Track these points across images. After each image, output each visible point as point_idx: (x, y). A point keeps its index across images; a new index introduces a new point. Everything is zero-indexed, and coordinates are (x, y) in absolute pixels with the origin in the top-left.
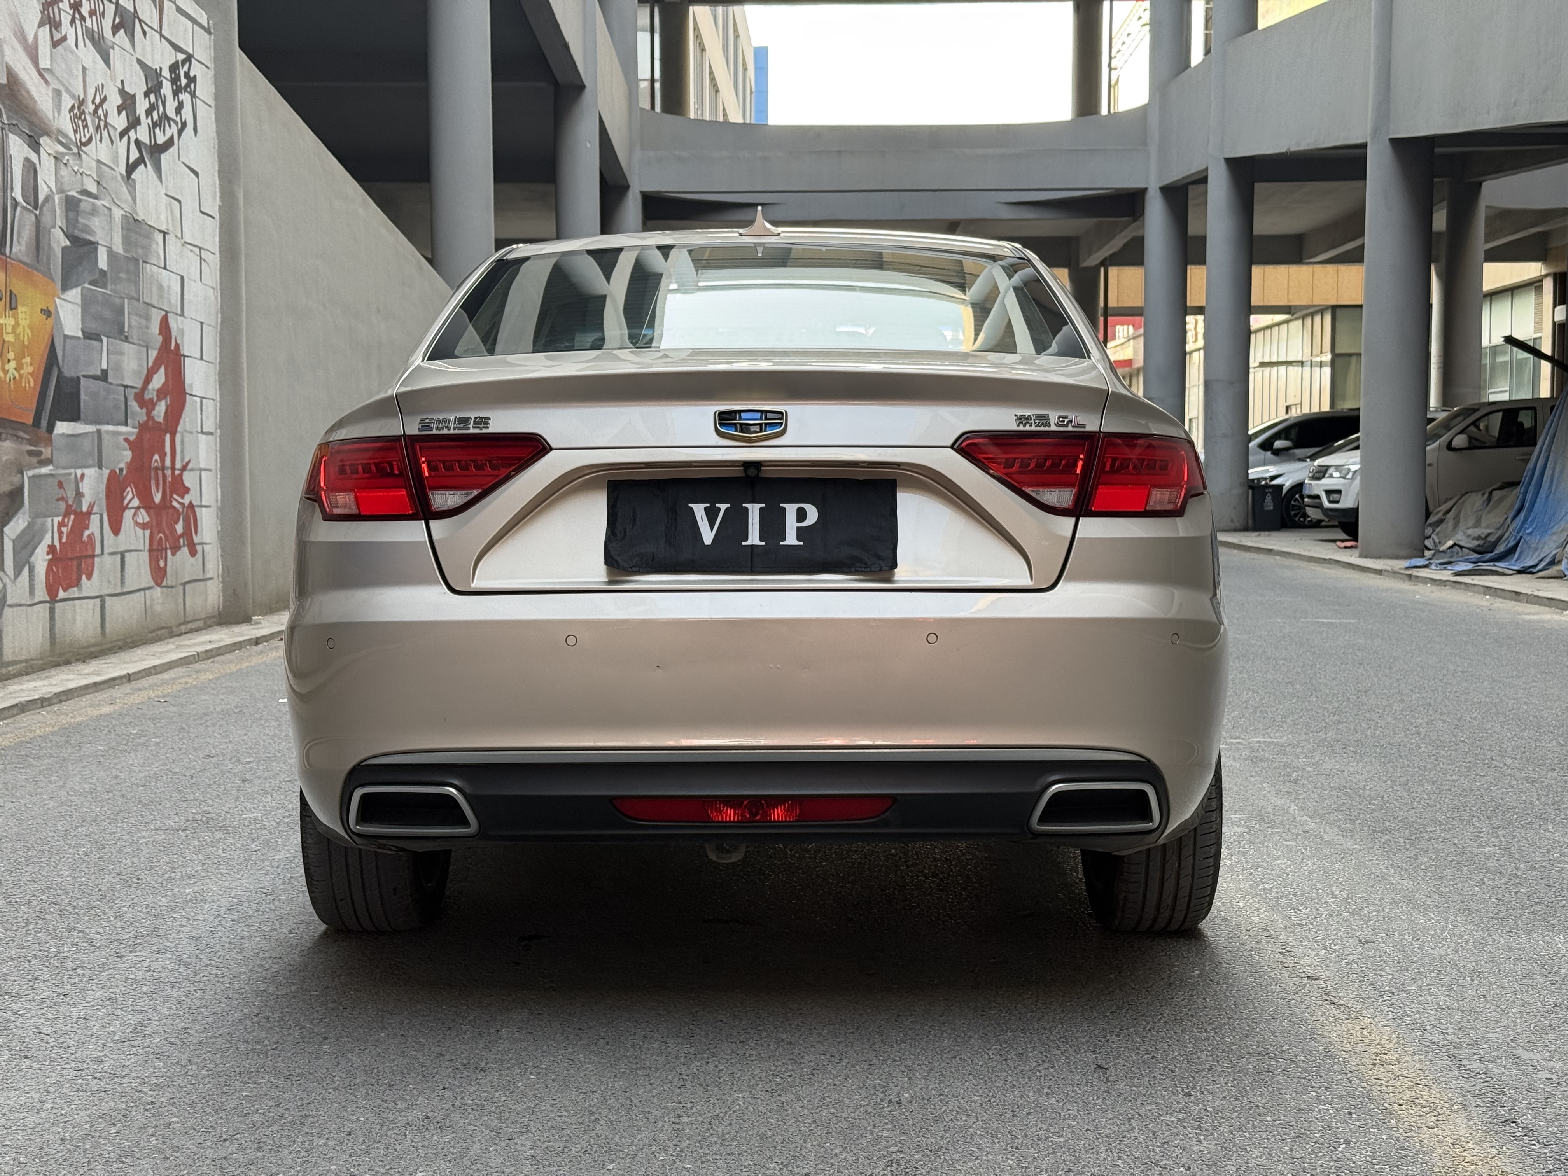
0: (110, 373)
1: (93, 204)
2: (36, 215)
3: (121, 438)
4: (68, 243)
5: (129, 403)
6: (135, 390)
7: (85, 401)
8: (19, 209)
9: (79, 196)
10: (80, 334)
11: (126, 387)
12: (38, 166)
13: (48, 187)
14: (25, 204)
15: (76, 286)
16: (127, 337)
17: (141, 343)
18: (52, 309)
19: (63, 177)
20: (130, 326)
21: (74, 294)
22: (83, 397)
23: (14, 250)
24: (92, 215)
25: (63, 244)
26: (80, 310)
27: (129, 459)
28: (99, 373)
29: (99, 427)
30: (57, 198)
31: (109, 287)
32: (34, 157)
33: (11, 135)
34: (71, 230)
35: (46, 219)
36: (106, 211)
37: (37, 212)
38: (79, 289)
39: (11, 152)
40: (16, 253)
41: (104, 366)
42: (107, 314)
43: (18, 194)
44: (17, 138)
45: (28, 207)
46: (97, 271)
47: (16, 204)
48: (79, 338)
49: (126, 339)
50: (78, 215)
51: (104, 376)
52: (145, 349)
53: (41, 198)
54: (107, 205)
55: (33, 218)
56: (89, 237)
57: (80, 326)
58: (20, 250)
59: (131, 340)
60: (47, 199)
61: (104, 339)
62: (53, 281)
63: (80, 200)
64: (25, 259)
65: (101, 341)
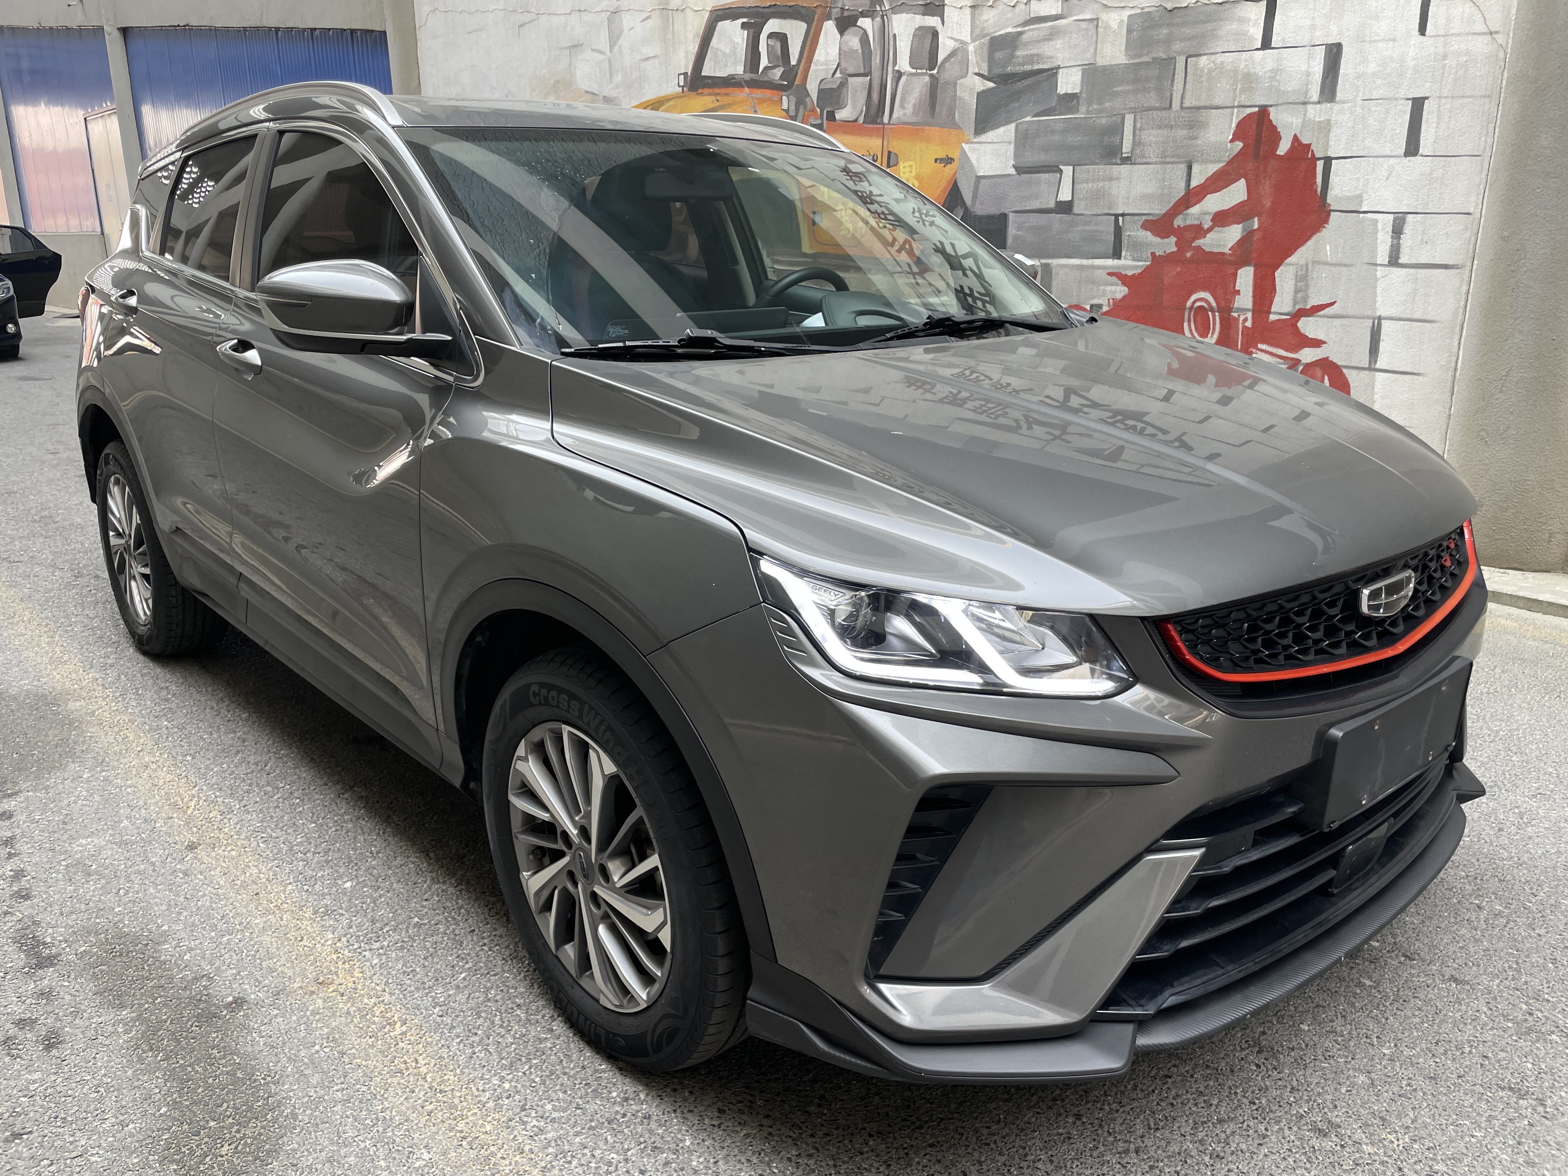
0: (1076, 203)
1: (1052, 27)
2: (932, 76)
3: (1102, 275)
4: (991, 85)
5: (1126, 234)
6: (1145, 218)
7: (1016, 238)
8: (903, 79)
9: (1019, 29)
10: (1012, 171)
11: (1117, 216)
12: (939, 28)
13: (956, 40)
14: (914, 71)
15: (1007, 123)
16: (1128, 158)
17: (1168, 160)
18: (955, 155)
19: (986, 21)
20: (1135, 144)
21: (1005, 133)
22: (1012, 231)
23: (895, 116)
24: (1050, 40)
25: (982, 88)
26: (1012, 146)
27: (1119, 296)
28: (1052, 205)
29: (1050, 261)
30: (971, 48)
31: (1083, 109)
32: (932, 21)
33: (894, 17)
34: (997, 71)
35: (951, 71)
36: (1084, 25)
37: (935, 72)
38: (1012, 126)
39: (896, 31)
40: (899, 118)
41: (1065, 195)
42: (1076, 139)
43: (904, 64)
44: (904, 15)
45: (919, 71)
46: (1056, 98)
47: (899, 75)
48: (1009, 175)
49: (1126, 160)
50: (1015, 48)
51: (1065, 208)
52: (1183, 167)
53: (941, 57)
54: (1088, 17)
55: (927, 79)
56: (1036, 67)
57: (1012, 162)
58: (905, 114)
59: (1138, 160)
60: (953, 54)
61: (1068, 170)
62: (959, 128)
63: (1020, 34)
64: (914, 119)
65: (1061, 172)
